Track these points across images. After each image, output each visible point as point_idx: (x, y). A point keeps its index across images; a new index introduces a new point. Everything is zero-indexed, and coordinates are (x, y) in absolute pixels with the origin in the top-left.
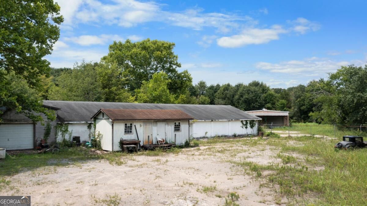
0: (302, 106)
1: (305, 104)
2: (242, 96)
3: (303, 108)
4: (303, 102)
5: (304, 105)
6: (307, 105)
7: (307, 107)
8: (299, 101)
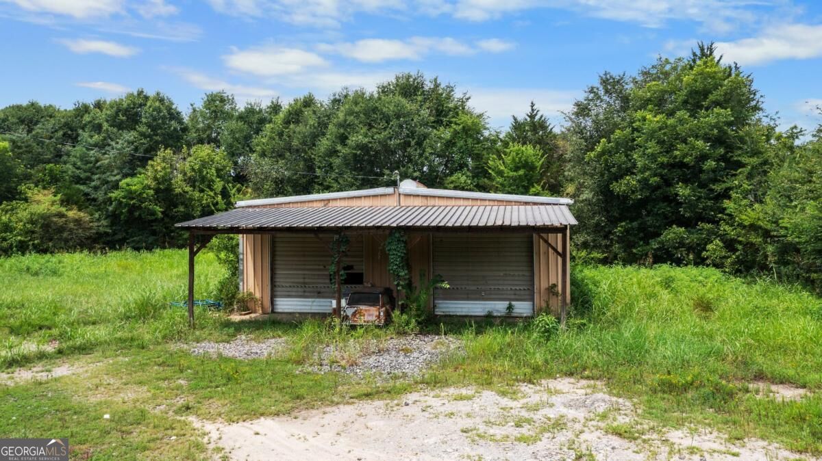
0: (617, 177)
1: (634, 166)
2: (343, 139)
3: (623, 188)
4: (624, 158)
5: (630, 171)
6: (645, 168)
7: (644, 182)
8: (603, 153)
